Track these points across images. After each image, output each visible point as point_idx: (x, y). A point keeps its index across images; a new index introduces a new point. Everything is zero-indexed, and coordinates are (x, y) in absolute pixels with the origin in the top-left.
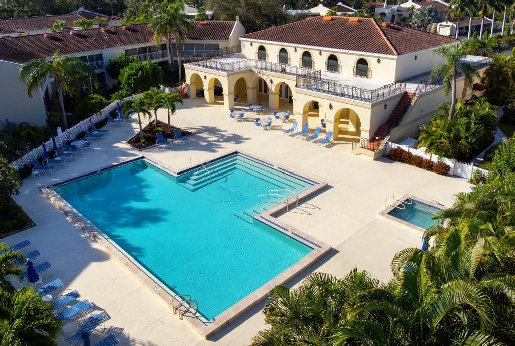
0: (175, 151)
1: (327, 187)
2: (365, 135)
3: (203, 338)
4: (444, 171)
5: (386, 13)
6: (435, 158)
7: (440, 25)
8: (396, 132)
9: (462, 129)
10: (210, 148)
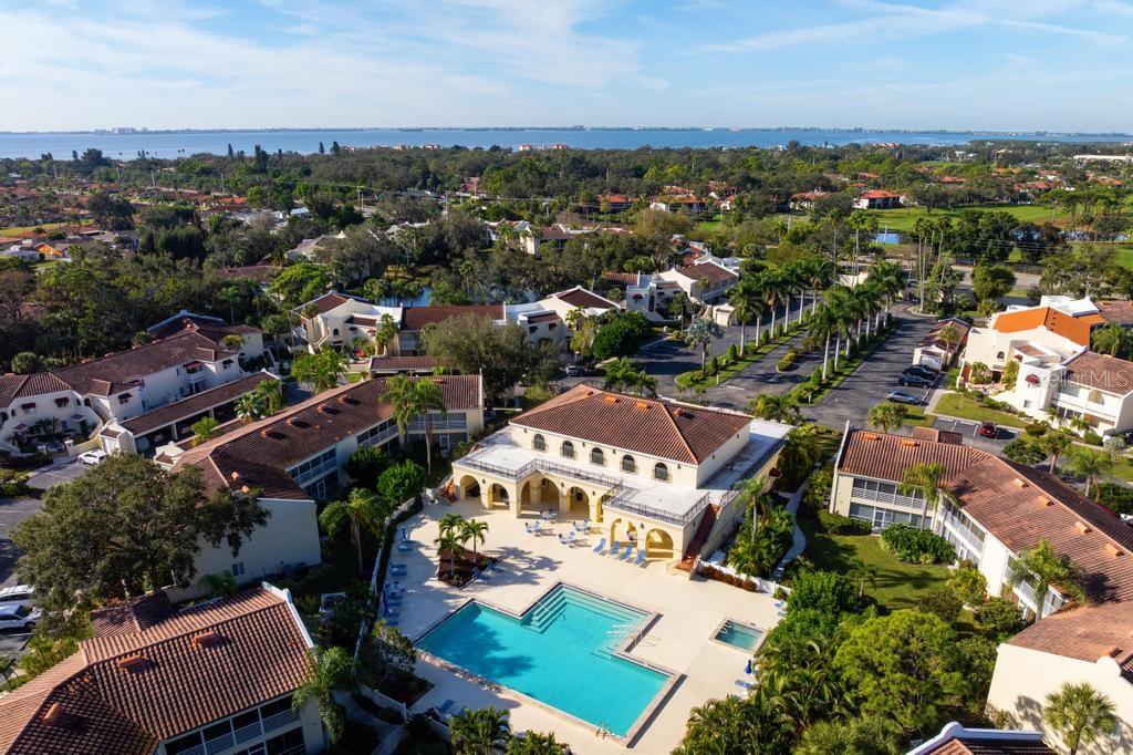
0: (496, 586)
1: (659, 617)
2: (678, 555)
3: (625, 748)
4: (752, 588)
5: (643, 294)
6: (743, 577)
7: (718, 310)
8: (705, 549)
9: (765, 551)
10: (528, 579)
